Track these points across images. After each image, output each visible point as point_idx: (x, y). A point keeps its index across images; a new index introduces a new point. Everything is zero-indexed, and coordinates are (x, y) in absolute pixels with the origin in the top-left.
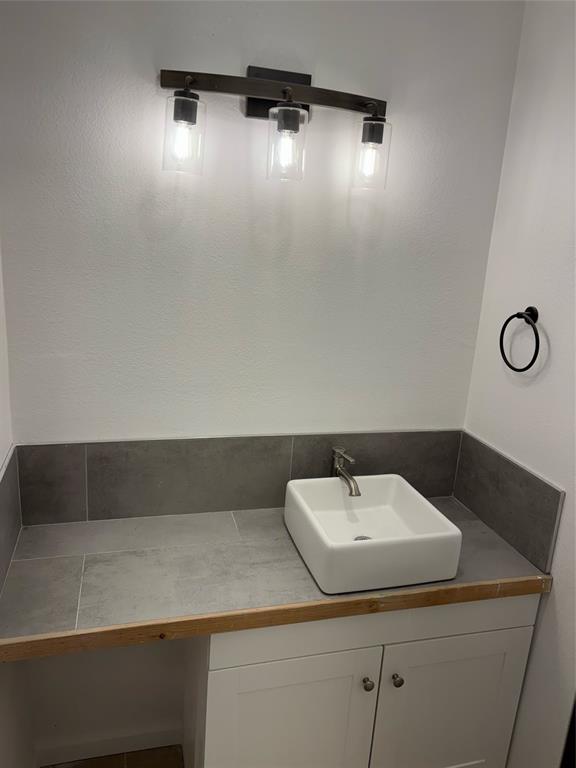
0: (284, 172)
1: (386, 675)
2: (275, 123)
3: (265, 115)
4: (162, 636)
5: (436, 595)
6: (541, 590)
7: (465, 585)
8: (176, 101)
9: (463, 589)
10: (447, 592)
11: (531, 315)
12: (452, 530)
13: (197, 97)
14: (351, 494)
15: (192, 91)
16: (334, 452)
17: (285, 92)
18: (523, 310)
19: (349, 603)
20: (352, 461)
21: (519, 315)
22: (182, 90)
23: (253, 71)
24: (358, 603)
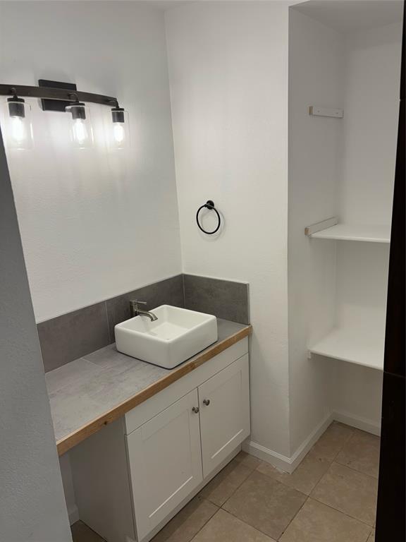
0: (81, 143)
1: (201, 402)
2: (70, 114)
3: (64, 110)
4: (106, 423)
5: (214, 351)
6: (248, 334)
7: (223, 341)
8: (10, 104)
9: (224, 343)
10: (218, 347)
11: (210, 205)
12: (212, 317)
13: (23, 101)
14: (152, 320)
15: (19, 97)
16: (131, 303)
17: (69, 95)
18: (205, 203)
19: (183, 368)
20: (145, 303)
21: (205, 206)
22: (12, 97)
23: (42, 82)
24: (186, 367)
